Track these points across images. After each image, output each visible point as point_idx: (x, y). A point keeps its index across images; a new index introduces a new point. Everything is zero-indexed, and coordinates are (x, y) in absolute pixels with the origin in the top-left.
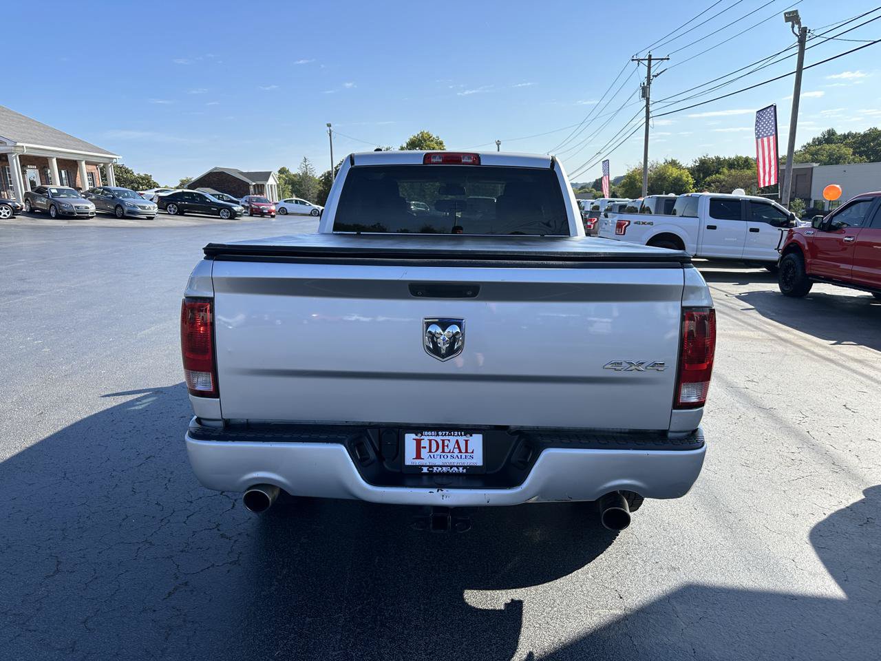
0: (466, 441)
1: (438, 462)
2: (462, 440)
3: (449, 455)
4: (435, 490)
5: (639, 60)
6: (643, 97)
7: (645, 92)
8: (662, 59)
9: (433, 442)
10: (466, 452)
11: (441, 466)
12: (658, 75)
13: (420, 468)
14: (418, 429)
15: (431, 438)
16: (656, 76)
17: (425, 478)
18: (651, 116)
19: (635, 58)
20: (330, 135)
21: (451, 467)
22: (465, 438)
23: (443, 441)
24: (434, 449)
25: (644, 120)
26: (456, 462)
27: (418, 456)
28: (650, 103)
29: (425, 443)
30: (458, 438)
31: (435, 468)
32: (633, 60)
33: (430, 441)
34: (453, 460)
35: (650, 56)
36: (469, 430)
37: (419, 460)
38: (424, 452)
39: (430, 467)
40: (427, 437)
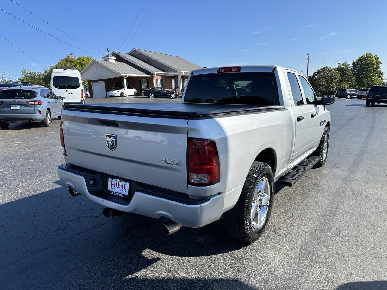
0: (125, 185)
1: (116, 191)
2: (124, 183)
3: (120, 189)
4: (104, 200)
9: (116, 183)
10: (124, 189)
11: (117, 193)
13: (111, 191)
14: (112, 177)
20: (308, 59)
21: (119, 194)
23: (118, 183)
24: (115, 186)
26: (121, 192)
27: (111, 188)
29: (113, 183)
30: (122, 183)
34: (120, 191)
36: (126, 180)
37: (111, 189)
38: (113, 186)
39: (114, 192)
40: (114, 180)
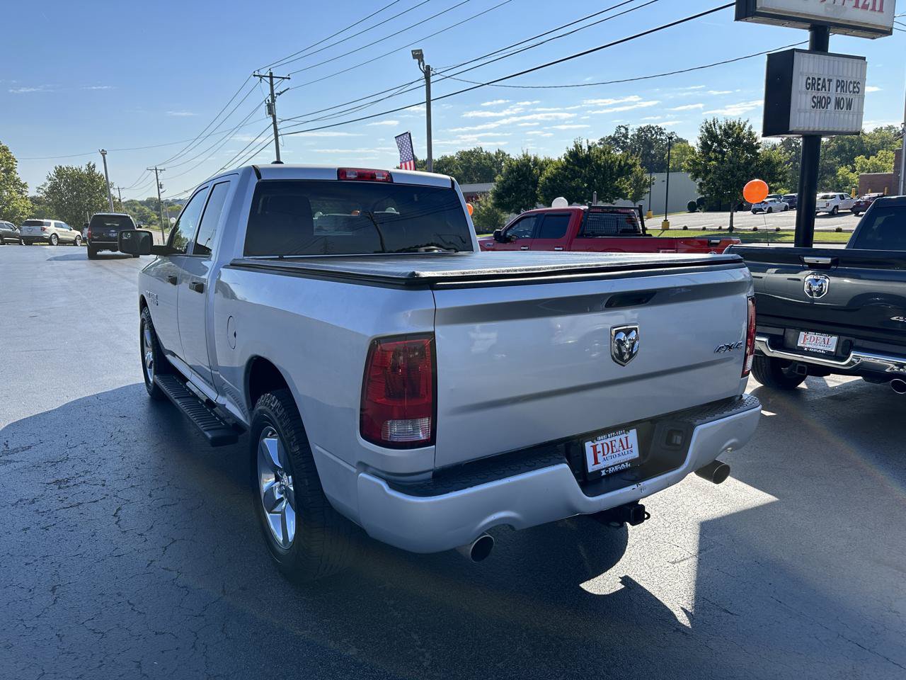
0: (626, 438)
1: (610, 463)
2: (623, 437)
3: (616, 453)
5: (261, 77)
6: (269, 113)
7: (271, 109)
8: (283, 78)
9: (605, 445)
10: (628, 448)
11: (613, 466)
12: (281, 93)
13: (599, 471)
14: (593, 436)
15: (603, 441)
16: (279, 94)
17: (604, 480)
18: (279, 133)
19: (256, 74)
21: (620, 464)
22: (625, 435)
23: (611, 442)
24: (604, 455)
25: (273, 137)
26: (623, 459)
27: (596, 462)
28: (277, 120)
29: (599, 448)
30: (619, 437)
31: (610, 469)
32: (254, 76)
33: (603, 444)
34: (620, 458)
35: (271, 73)
36: (626, 427)
37: (598, 465)
38: (600, 456)
39: (607, 469)
40: (601, 442)
